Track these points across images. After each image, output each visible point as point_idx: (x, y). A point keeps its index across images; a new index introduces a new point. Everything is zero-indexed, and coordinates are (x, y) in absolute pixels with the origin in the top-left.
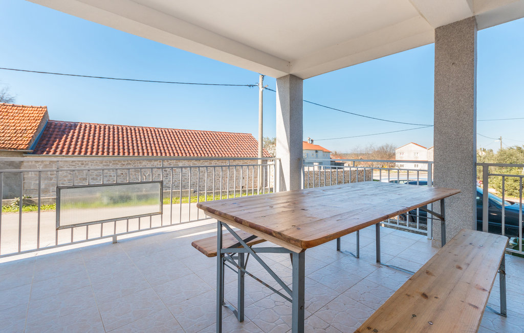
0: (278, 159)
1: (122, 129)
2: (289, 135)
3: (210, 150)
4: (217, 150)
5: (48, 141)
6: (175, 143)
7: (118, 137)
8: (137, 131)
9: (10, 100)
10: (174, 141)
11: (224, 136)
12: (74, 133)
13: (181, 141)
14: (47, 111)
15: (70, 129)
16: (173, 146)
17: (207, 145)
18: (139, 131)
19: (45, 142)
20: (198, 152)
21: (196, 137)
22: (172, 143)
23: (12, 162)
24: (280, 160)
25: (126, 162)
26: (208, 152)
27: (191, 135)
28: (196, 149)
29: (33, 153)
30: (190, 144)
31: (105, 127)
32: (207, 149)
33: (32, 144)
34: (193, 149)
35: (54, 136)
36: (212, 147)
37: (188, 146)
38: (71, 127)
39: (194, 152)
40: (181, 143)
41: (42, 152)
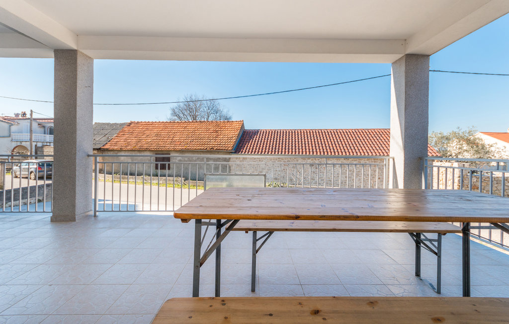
0: (391, 158)
1: (286, 132)
2: (403, 128)
3: (360, 148)
4: (367, 148)
5: (243, 144)
6: (326, 143)
7: (283, 140)
8: (296, 134)
9: (230, 118)
10: (326, 140)
11: (378, 133)
12: (257, 137)
13: (332, 140)
14: (243, 123)
15: (255, 135)
16: (324, 145)
17: (357, 143)
18: (298, 133)
19: (241, 145)
20: (346, 150)
21: (347, 136)
22: (323, 143)
23: (226, 158)
24: (394, 159)
25: (287, 160)
26: (357, 151)
27: (342, 134)
28: (345, 148)
29: (235, 153)
30: (340, 143)
31: (275, 131)
32: (356, 148)
33: (234, 147)
34: (342, 148)
35: (246, 140)
36: (362, 145)
37: (337, 145)
38: (256, 132)
39: (343, 150)
40: (331, 142)
41: (239, 153)
